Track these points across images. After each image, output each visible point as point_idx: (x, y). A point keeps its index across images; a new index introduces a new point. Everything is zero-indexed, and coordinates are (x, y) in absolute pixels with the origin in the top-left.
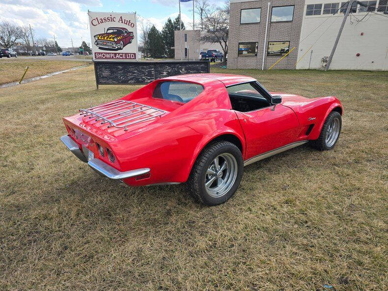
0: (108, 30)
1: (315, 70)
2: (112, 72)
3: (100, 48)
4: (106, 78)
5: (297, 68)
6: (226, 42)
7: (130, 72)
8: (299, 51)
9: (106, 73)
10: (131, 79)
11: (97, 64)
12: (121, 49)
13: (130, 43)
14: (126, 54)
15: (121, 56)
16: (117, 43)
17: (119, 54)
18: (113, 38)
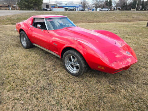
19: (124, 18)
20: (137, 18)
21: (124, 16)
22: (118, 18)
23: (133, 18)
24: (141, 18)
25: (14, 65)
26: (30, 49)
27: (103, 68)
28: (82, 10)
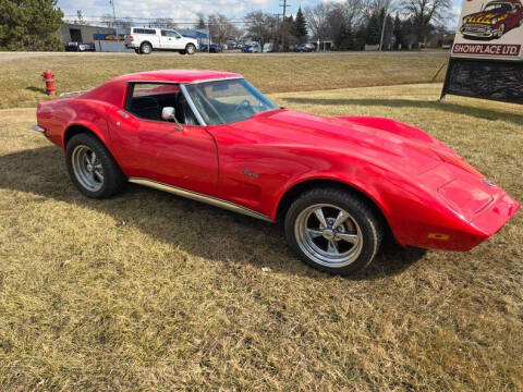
0: (488, 5)
2: (472, 76)
3: (466, 37)
4: (459, 83)
7: (500, 78)
9: (462, 76)
10: (499, 91)
11: (453, 61)
12: (497, 37)
13: (518, 25)
14: (503, 46)
15: (493, 50)
16: (494, 27)
17: (491, 45)
18: (491, 20)
19: (358, 75)
20: (397, 74)
21: (358, 67)
22: (342, 75)
23: (384, 73)
24: (406, 74)
25: (99, 265)
26: (119, 200)
27: (445, 237)
28: (213, 50)
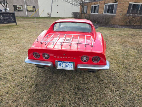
1: (46, 17)
5: (40, 16)
6: (4, 4)
8: (39, 10)
